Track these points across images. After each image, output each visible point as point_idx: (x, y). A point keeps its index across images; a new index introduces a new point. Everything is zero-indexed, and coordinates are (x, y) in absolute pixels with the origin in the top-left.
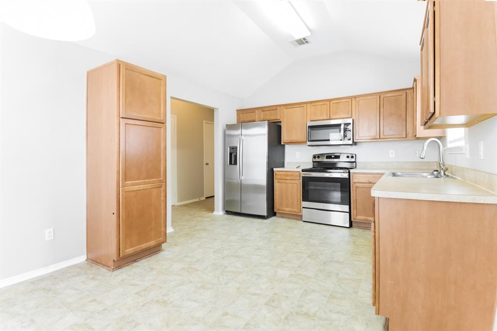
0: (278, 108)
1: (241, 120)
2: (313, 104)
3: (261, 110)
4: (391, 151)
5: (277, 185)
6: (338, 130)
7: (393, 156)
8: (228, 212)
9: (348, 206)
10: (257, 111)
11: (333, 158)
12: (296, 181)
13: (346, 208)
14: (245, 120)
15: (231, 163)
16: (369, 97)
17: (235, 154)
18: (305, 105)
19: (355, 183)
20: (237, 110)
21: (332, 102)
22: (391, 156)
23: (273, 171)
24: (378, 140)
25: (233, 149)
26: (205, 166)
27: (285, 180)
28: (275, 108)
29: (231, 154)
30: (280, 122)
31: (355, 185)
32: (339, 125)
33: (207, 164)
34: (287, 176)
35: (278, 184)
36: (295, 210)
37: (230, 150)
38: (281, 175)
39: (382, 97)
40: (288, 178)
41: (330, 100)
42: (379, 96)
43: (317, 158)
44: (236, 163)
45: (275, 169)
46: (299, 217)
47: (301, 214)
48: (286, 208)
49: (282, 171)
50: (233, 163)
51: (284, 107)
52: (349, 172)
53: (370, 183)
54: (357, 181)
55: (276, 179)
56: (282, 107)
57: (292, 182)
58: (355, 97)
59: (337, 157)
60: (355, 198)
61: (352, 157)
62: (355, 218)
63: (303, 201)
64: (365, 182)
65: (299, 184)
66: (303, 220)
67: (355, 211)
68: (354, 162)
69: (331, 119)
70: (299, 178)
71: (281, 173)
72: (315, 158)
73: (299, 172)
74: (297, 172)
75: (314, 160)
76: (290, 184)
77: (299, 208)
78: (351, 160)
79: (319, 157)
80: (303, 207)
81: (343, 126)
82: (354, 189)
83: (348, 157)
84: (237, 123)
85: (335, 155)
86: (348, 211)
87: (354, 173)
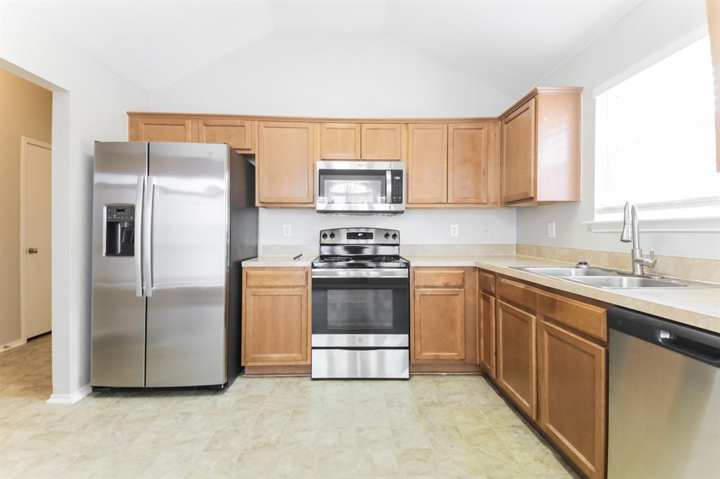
0: (248, 124)
2: (328, 125)
3: (201, 122)
4: (451, 226)
5: (249, 303)
6: (379, 182)
8: (100, 391)
9: (407, 335)
10: (189, 123)
11: (361, 238)
12: (297, 289)
13: (401, 339)
15: (111, 251)
16: (432, 126)
17: (126, 225)
18: (310, 125)
19: (418, 287)
20: (131, 115)
21: (364, 126)
22: (452, 235)
23: (241, 268)
24: (444, 206)
25: (118, 210)
26: (23, 256)
27: (272, 287)
28: (238, 122)
29: (111, 226)
30: (253, 156)
31: (418, 291)
32: (383, 173)
33: (31, 251)
34: (276, 278)
35: (251, 299)
36: (294, 355)
37: (109, 214)
38: (261, 277)
39: (451, 127)
40: (278, 283)
41: (360, 122)
42: (446, 125)
43: (329, 238)
44: (129, 250)
45: (244, 264)
46: (306, 370)
47: (308, 363)
48: (272, 353)
49: (264, 268)
50: (119, 251)
51: (262, 124)
52: (407, 266)
53: (446, 286)
54: (422, 283)
55: (247, 287)
56: (257, 122)
57: (289, 291)
58: (407, 123)
59: (367, 236)
60: (418, 317)
61: (394, 236)
62: (417, 358)
63: (314, 332)
64: (436, 284)
65: (304, 295)
66: (313, 377)
67: (418, 343)
68: (398, 245)
69: (364, 160)
70: (303, 283)
71: (262, 272)
72: (325, 236)
73: (304, 268)
74: (297, 269)
75: (324, 241)
76: (284, 297)
77: (304, 349)
78: (391, 240)
79: (332, 236)
80: (313, 346)
81: (389, 176)
82: (417, 298)
83: (387, 235)
84: (131, 137)
85: (363, 231)
86: (407, 345)
87: (417, 268)
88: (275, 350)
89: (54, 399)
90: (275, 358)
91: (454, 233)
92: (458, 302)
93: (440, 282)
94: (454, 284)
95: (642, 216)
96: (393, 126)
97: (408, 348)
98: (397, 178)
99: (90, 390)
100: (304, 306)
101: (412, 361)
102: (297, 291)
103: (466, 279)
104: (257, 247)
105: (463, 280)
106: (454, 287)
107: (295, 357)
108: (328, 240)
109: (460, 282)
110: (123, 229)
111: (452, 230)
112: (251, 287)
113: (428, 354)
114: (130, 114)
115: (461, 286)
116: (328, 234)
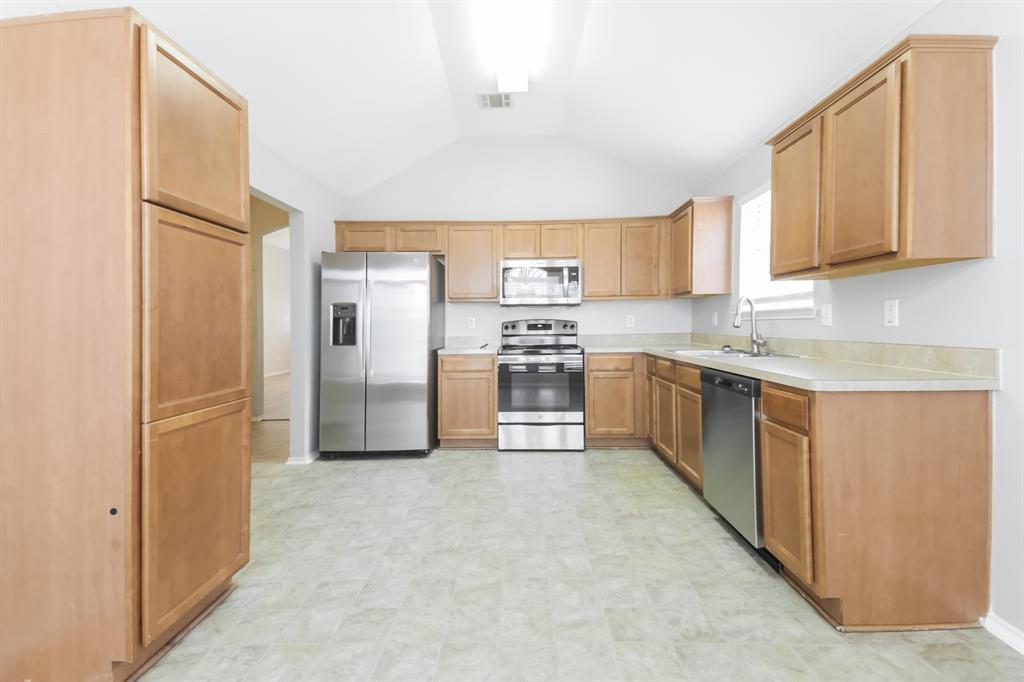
0: (438, 228)
1: (348, 245)
2: (510, 227)
3: (398, 229)
4: (627, 317)
5: (444, 385)
6: (557, 278)
7: (632, 325)
8: (325, 456)
9: (582, 413)
10: (388, 229)
11: (541, 329)
12: (485, 373)
13: (578, 416)
14: (359, 246)
15: (336, 342)
17: (348, 320)
18: (494, 228)
19: (592, 371)
21: (544, 227)
22: (628, 325)
23: (437, 356)
24: (618, 298)
25: (342, 308)
27: (463, 372)
28: (431, 227)
29: (336, 321)
30: (443, 256)
31: (592, 375)
32: (560, 270)
34: (467, 364)
35: (446, 382)
36: (483, 430)
37: (335, 311)
38: (454, 363)
39: (624, 226)
40: (468, 369)
41: (540, 224)
42: (620, 224)
43: (510, 329)
44: (350, 338)
45: (439, 352)
46: (492, 444)
47: (495, 437)
48: (465, 428)
49: (456, 355)
50: (341, 342)
51: (451, 228)
52: (583, 353)
53: (617, 370)
54: (595, 368)
55: (442, 371)
56: (446, 227)
57: (478, 375)
58: (583, 223)
59: (547, 327)
60: (592, 398)
61: (572, 327)
62: (592, 432)
63: (500, 410)
64: (608, 368)
65: (491, 379)
66: (500, 448)
67: (592, 420)
68: (575, 335)
69: (543, 258)
70: (491, 368)
71: (454, 359)
72: (507, 328)
73: (491, 355)
74: (486, 356)
75: (505, 333)
76: (473, 381)
77: (491, 426)
78: (570, 331)
79: (514, 327)
80: (500, 421)
81: (566, 272)
82: (591, 381)
83: (565, 326)
84: (337, 250)
85: (543, 322)
86: (582, 421)
87: (590, 354)
88: (467, 425)
89: (291, 462)
90: (467, 432)
91: (631, 323)
92: (628, 384)
93: (611, 366)
94: (623, 368)
95: (758, 307)
96: (569, 226)
97: (584, 424)
98: (574, 274)
99: (318, 455)
100: (491, 389)
101: (587, 436)
102: (484, 375)
103: (635, 364)
104: (444, 340)
105: (633, 364)
106: (624, 371)
107: (483, 431)
108: (510, 331)
109: (630, 366)
110: (344, 323)
111: (628, 321)
112: (446, 372)
113: (601, 430)
114: (336, 222)
115: (632, 370)
116: (510, 326)
